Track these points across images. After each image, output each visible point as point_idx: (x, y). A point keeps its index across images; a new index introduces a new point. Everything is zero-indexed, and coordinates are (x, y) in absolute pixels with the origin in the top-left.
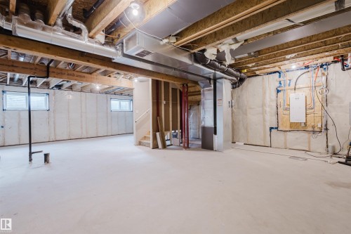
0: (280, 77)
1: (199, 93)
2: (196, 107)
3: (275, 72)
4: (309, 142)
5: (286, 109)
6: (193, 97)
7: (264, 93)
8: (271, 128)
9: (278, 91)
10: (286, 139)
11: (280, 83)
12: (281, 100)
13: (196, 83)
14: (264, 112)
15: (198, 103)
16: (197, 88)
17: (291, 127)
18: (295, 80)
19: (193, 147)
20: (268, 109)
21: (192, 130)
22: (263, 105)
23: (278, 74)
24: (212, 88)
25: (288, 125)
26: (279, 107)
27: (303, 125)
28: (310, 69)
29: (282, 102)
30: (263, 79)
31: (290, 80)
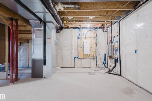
0: (79, 31)
1: (30, 32)
2: (26, 44)
3: (77, 28)
4: (90, 64)
5: (82, 48)
6: (23, 35)
7: (72, 38)
8: (75, 58)
9: (78, 38)
10: (81, 63)
11: (79, 34)
12: (80, 43)
13: (27, 21)
14: (71, 49)
15: (28, 41)
16: (28, 28)
17: (84, 57)
18: (85, 33)
19: (22, 77)
20: (73, 47)
21: (22, 61)
22: (71, 45)
23: (78, 29)
24: (43, 28)
25: (83, 56)
26: (78, 46)
27: (88, 55)
28: (91, 29)
29: (80, 44)
30: (71, 31)
31: (83, 33)
